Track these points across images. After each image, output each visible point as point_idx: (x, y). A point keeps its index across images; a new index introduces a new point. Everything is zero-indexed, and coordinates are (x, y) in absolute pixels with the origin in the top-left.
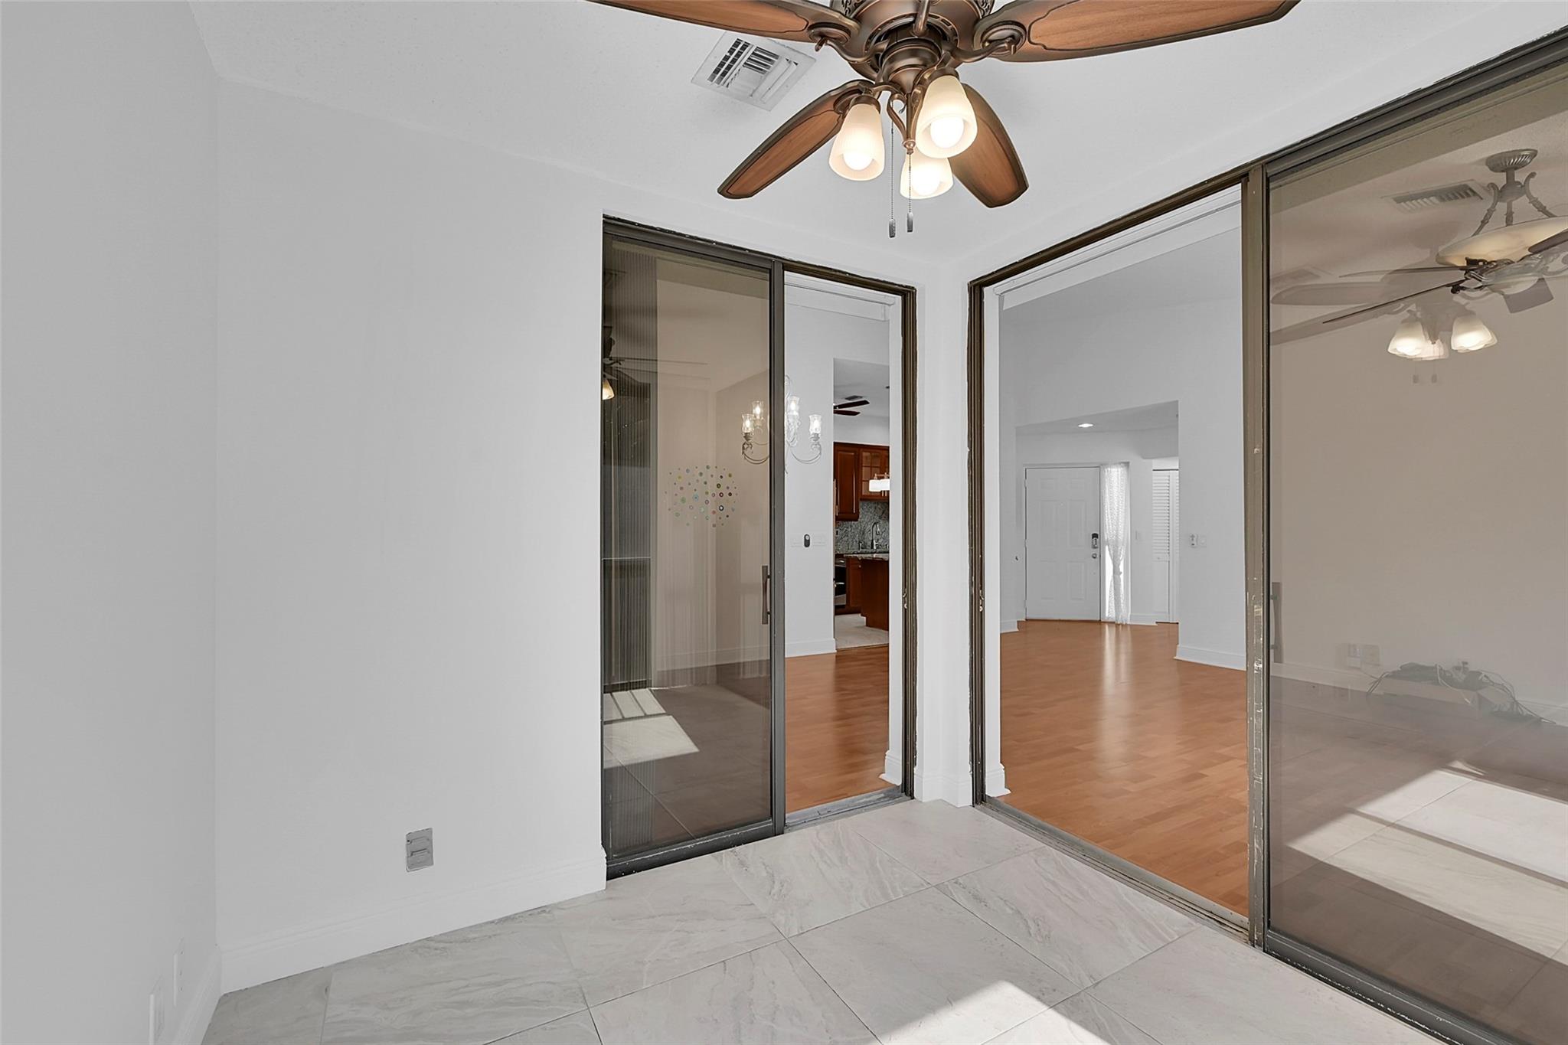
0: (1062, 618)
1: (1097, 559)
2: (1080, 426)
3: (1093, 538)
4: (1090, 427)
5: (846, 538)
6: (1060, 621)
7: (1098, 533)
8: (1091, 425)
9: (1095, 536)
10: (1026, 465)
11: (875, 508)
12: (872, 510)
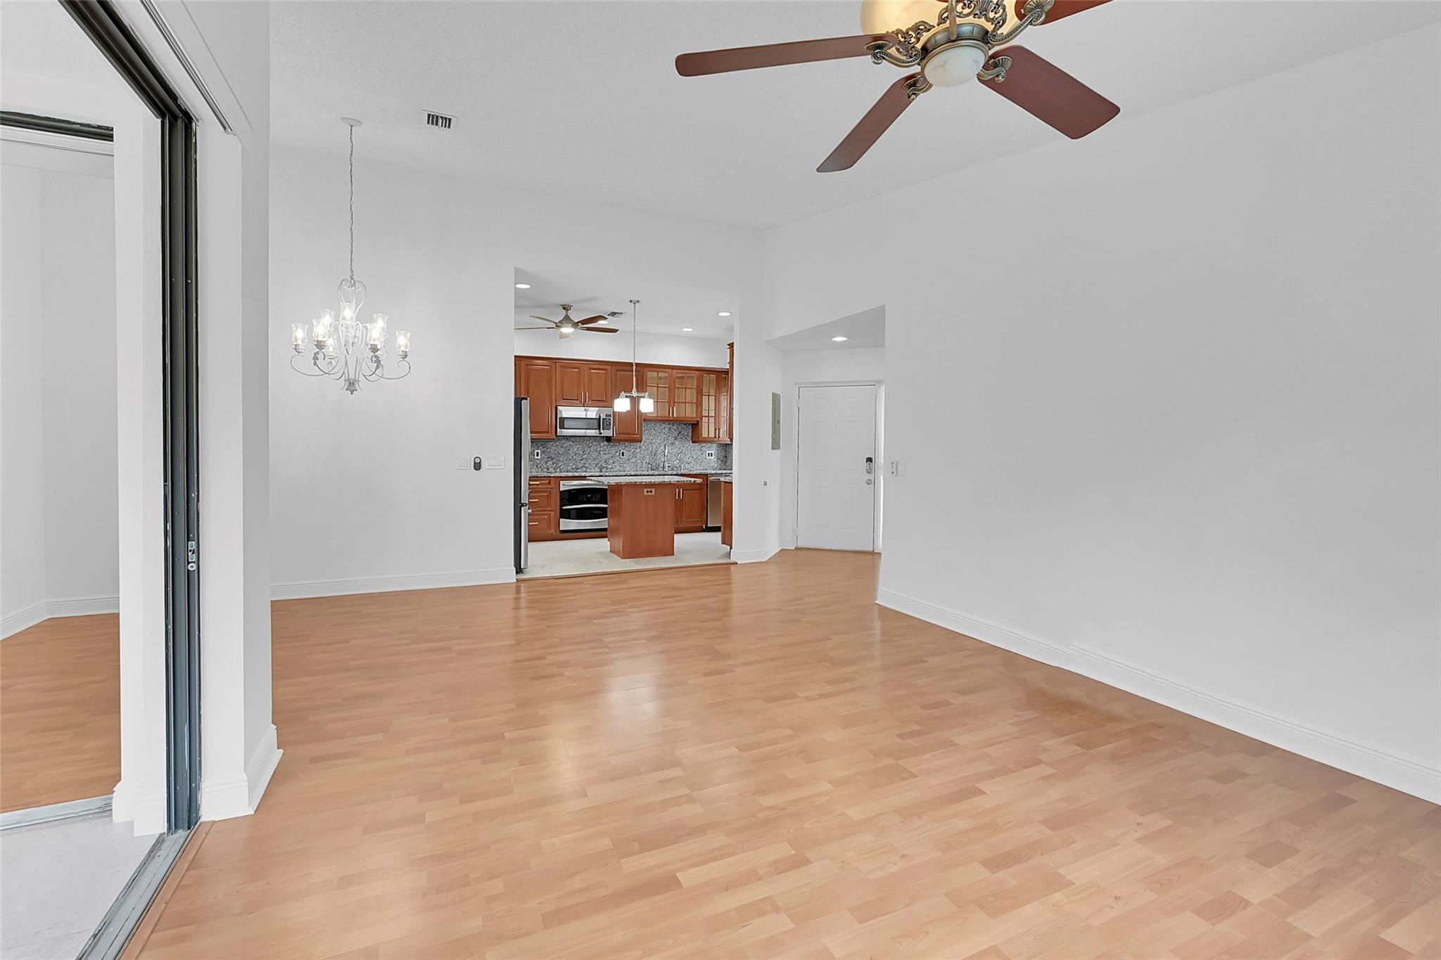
0: (833, 548)
1: (872, 486)
2: (834, 339)
3: (867, 462)
4: (844, 341)
5: (634, 460)
6: (831, 551)
7: (873, 457)
8: (846, 339)
9: (869, 460)
10: (800, 383)
11: (670, 429)
12: (666, 431)
